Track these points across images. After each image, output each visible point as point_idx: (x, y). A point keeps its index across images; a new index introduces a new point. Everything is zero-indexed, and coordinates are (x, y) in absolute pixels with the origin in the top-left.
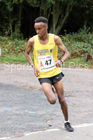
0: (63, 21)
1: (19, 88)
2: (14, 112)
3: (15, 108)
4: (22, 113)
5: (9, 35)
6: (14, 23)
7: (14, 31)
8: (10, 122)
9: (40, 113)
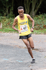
0: (38, 7)
1: (13, 47)
2: (10, 61)
3: (11, 59)
4: (15, 62)
5: (7, 15)
6: (10, 8)
7: (9, 13)
8: (7, 67)
9: (25, 62)
